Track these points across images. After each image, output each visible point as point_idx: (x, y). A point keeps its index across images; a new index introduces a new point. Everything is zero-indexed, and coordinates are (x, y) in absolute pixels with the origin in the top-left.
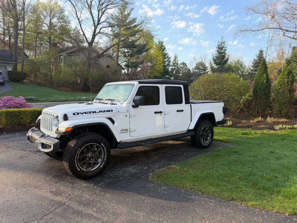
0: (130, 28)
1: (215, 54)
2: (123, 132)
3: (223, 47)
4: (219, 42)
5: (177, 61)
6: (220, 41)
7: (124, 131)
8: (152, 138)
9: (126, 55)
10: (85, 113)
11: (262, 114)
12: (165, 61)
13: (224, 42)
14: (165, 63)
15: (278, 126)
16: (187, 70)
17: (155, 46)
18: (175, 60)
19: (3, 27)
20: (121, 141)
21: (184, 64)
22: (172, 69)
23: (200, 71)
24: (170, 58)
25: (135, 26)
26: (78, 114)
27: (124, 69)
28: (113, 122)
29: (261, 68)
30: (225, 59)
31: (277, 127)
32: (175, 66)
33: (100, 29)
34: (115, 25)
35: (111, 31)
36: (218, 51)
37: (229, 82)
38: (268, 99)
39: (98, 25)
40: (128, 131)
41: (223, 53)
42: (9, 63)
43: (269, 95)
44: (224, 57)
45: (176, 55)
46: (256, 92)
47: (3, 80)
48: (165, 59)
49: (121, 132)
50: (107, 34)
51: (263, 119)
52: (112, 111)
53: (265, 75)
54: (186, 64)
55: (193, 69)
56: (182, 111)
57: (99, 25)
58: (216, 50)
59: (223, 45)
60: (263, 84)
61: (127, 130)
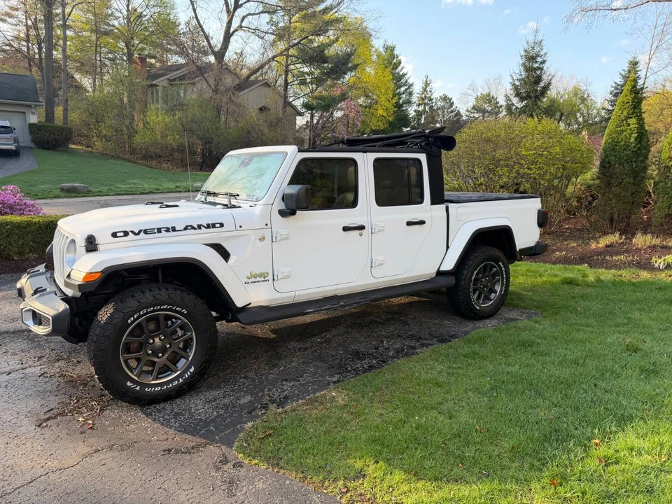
0: (314, 15)
1: (518, 72)
2: (253, 280)
3: (538, 55)
4: (528, 43)
5: (431, 91)
6: (531, 39)
7: (258, 279)
8: (339, 293)
9: (306, 80)
10: (146, 232)
11: (622, 225)
12: (400, 94)
13: (541, 42)
14: (399, 99)
15: (663, 258)
16: (454, 114)
17: (374, 58)
18: (425, 90)
19: (24, 21)
20: (250, 304)
21: (446, 100)
22: (419, 111)
23: (484, 116)
24: (411, 85)
25: (325, 11)
26: (126, 234)
27: (301, 114)
28: (225, 255)
29: (623, 103)
30: (542, 84)
31: (659, 261)
32: (425, 104)
33: (242, 20)
34: (279, 8)
35: (267, 23)
36: (524, 65)
37: (535, 140)
38: (638, 185)
39: (235, 9)
40: (270, 277)
41: (539, 68)
42: (30, 106)
43: (643, 175)
44: (539, 79)
45: (427, 77)
46: (610, 167)
47: (16, 144)
48: (400, 87)
49: (250, 281)
50: (259, 30)
51: (624, 237)
52: (222, 225)
53: (633, 121)
54: (450, 100)
55: (467, 111)
56: (422, 222)
57: (239, 10)
58: (521, 62)
59: (537, 49)
60: (627, 146)
61: (264, 275)
